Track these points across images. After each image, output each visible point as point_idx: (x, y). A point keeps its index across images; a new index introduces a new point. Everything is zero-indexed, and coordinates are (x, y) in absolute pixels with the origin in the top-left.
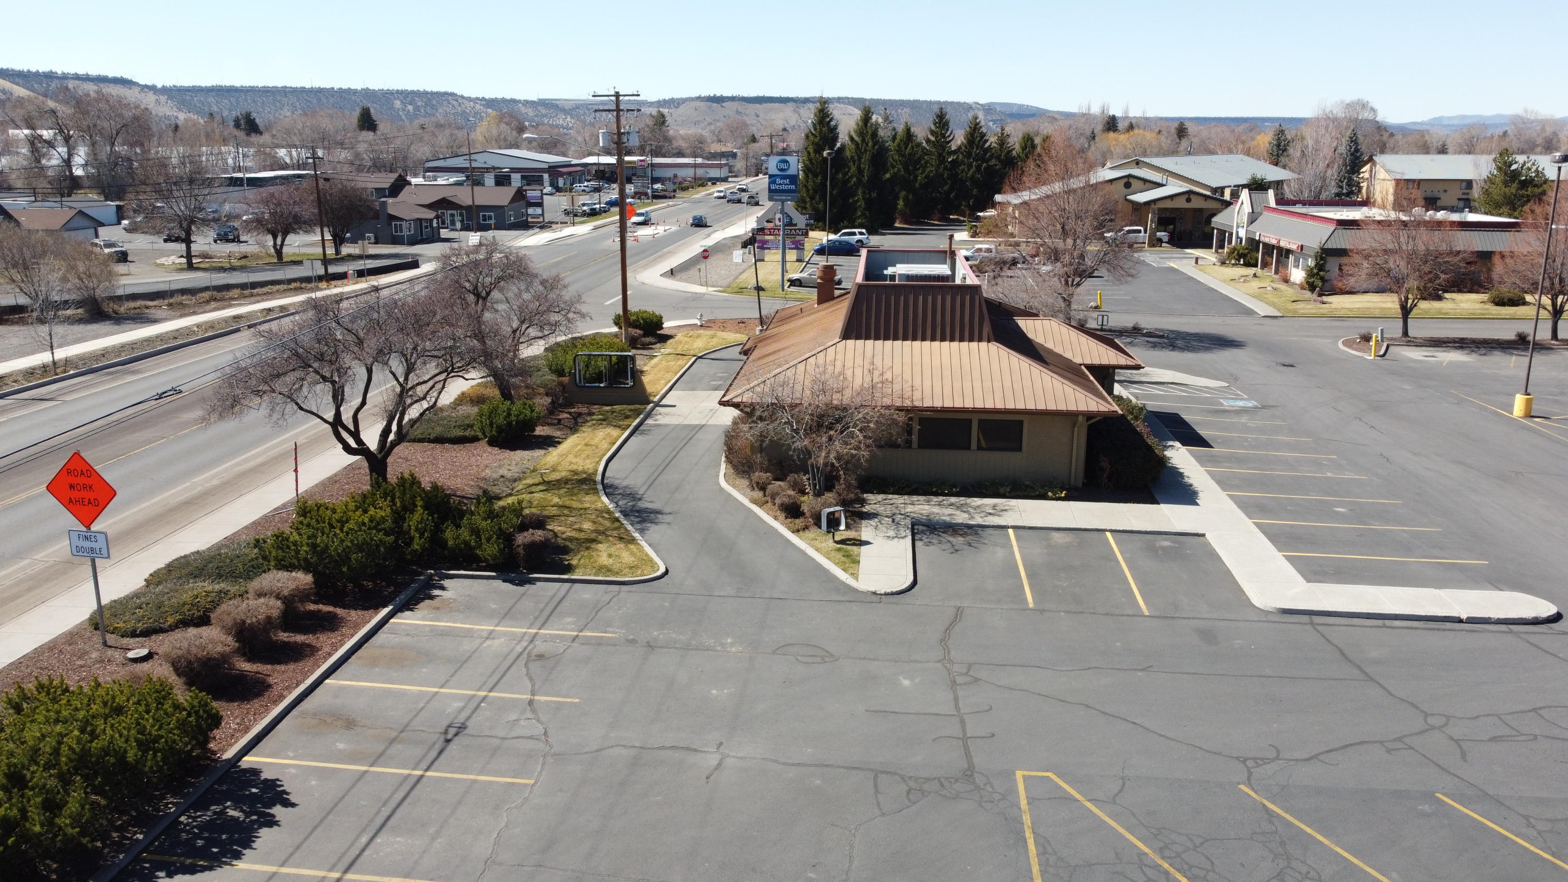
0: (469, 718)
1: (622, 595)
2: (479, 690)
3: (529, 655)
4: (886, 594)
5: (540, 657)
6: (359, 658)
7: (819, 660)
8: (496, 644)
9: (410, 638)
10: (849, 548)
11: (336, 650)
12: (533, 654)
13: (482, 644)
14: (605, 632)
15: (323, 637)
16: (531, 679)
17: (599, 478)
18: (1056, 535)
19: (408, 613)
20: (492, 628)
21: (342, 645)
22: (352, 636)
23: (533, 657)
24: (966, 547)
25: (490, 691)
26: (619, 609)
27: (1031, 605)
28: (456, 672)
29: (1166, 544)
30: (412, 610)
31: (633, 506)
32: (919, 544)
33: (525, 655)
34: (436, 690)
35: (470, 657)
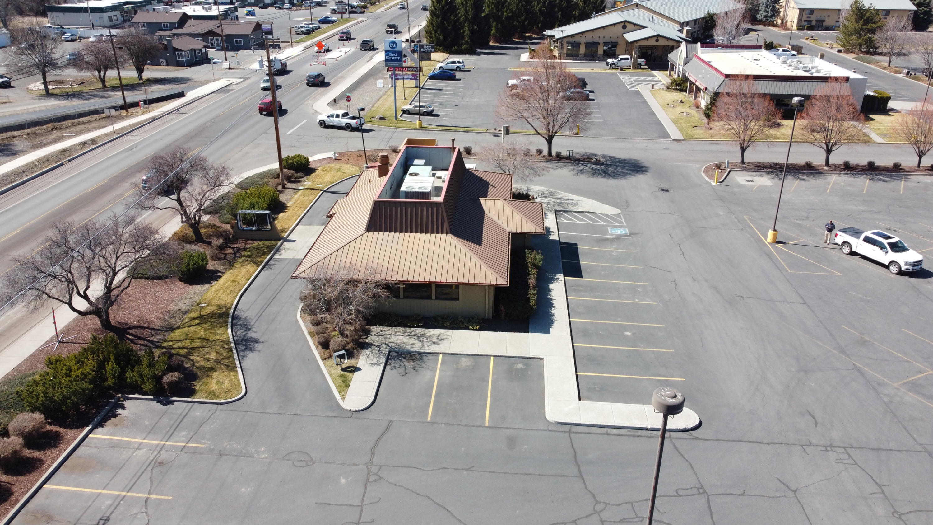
0: (112, 513)
1: (217, 413)
2: (122, 491)
3: (155, 463)
4: (356, 411)
5: (161, 463)
6: (66, 467)
7: (304, 464)
8: (140, 453)
9: (96, 449)
10: (347, 374)
11: (54, 463)
12: (158, 462)
13: (133, 453)
14: (200, 444)
15: (48, 452)
16: (151, 482)
17: (231, 312)
18: (464, 359)
19: (100, 429)
20: (141, 441)
21: (58, 458)
22: (65, 450)
23: (157, 464)
24: (412, 370)
25: (128, 492)
26: (212, 424)
27: (429, 419)
28: (114, 476)
29: (520, 366)
30: (102, 426)
31: (245, 335)
32: (388, 367)
33: (153, 463)
34: (99, 491)
35: (124, 464)
